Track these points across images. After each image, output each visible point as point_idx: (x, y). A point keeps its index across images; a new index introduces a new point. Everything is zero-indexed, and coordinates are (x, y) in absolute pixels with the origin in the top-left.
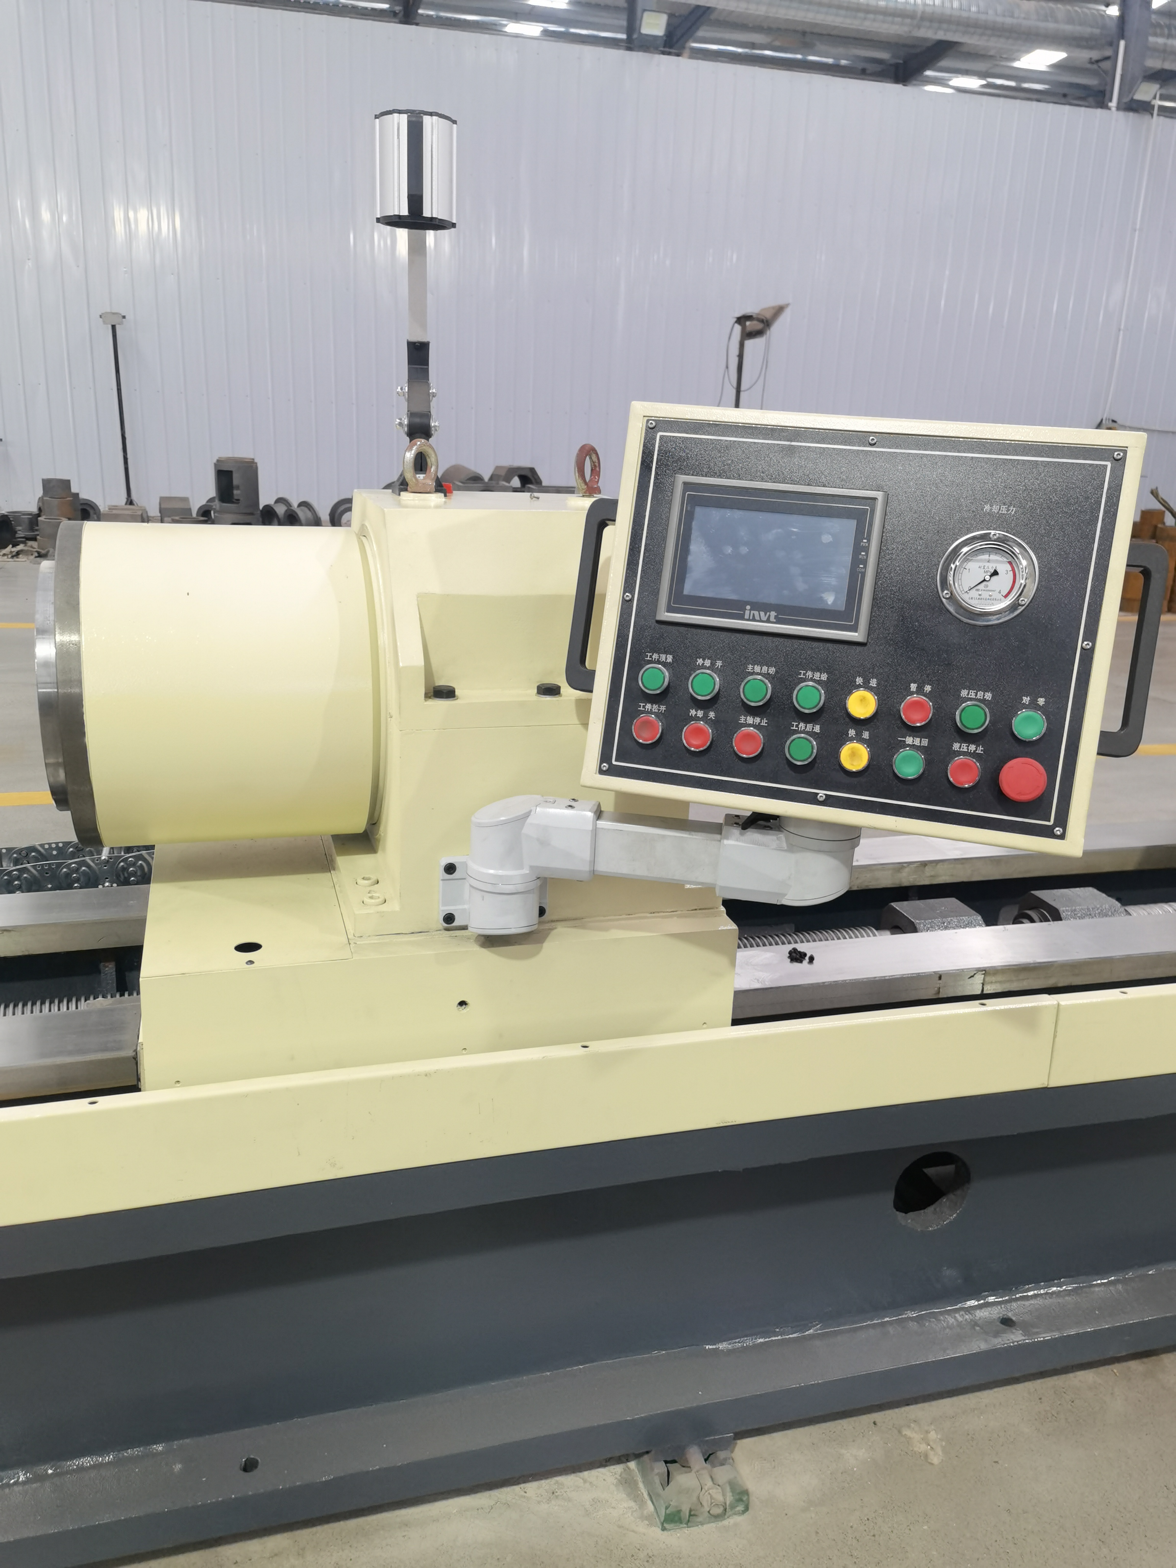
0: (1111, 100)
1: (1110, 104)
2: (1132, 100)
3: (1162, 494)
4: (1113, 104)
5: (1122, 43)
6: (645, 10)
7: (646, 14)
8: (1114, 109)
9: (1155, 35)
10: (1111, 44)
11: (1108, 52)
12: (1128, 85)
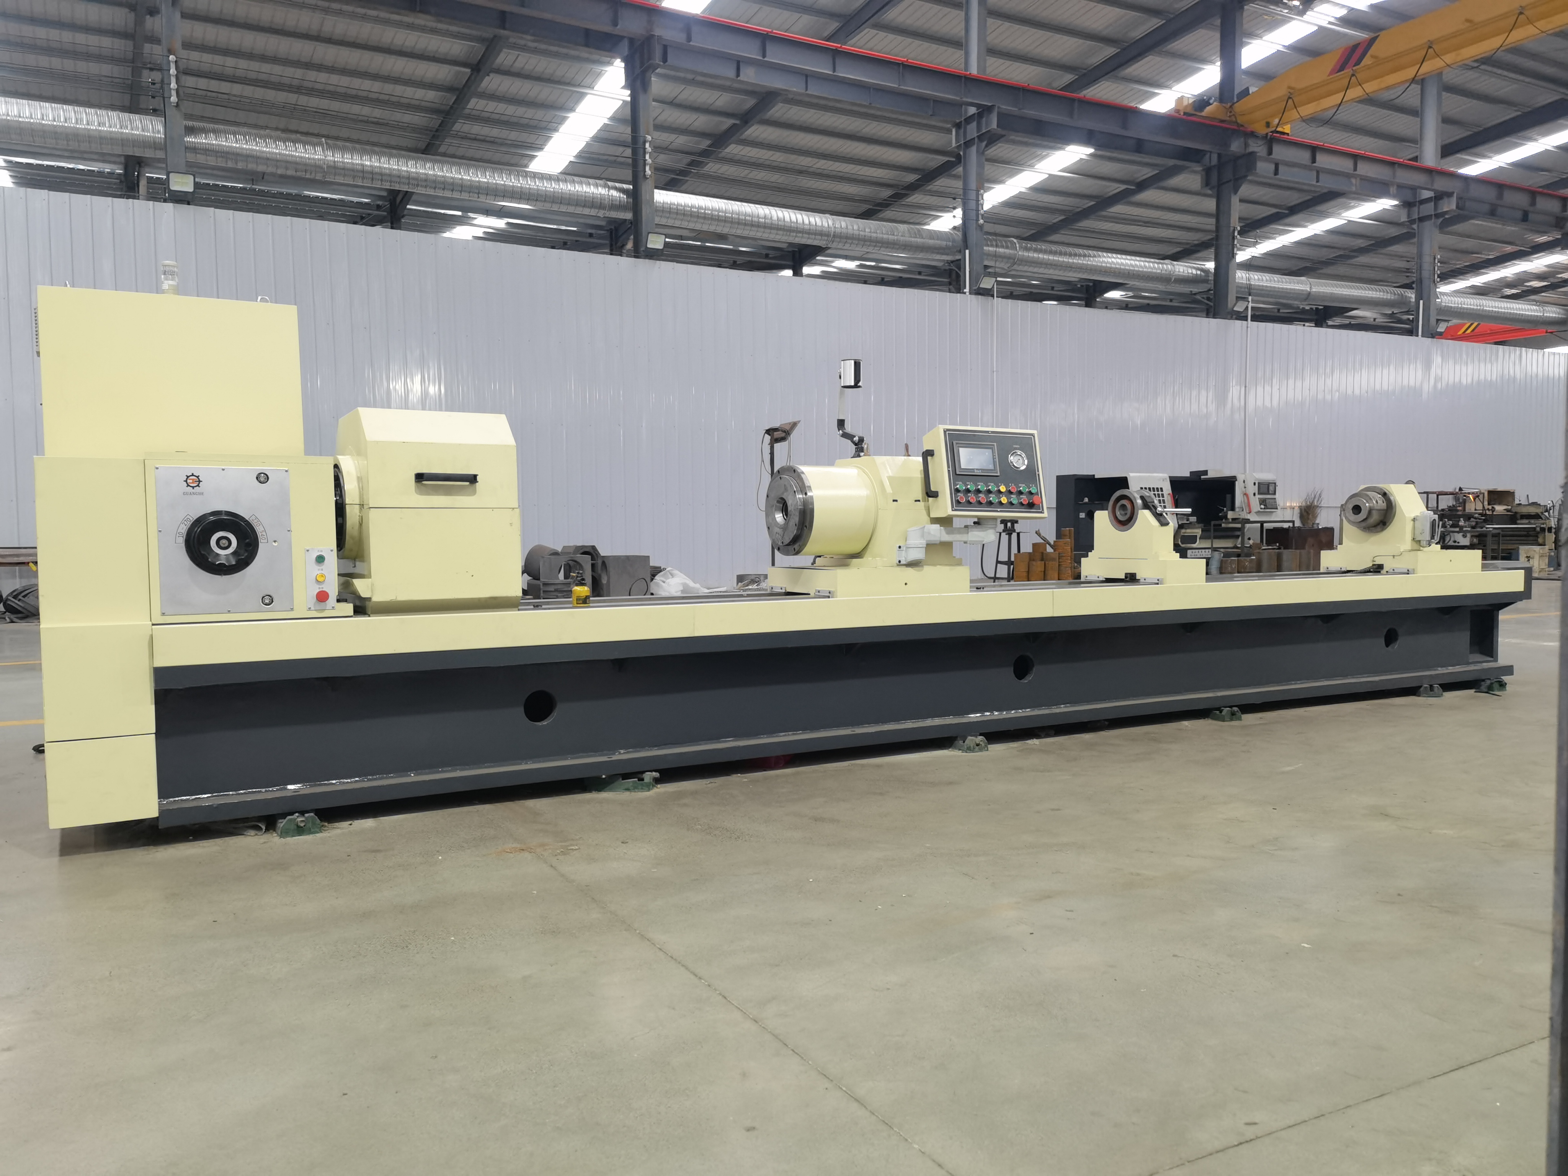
0: (965, 288)
1: (965, 290)
2: (979, 288)
3: (1043, 534)
4: (967, 290)
5: (967, 251)
6: (649, 233)
7: (650, 235)
8: (968, 293)
9: (988, 246)
10: (960, 251)
11: (958, 257)
12: (975, 280)
